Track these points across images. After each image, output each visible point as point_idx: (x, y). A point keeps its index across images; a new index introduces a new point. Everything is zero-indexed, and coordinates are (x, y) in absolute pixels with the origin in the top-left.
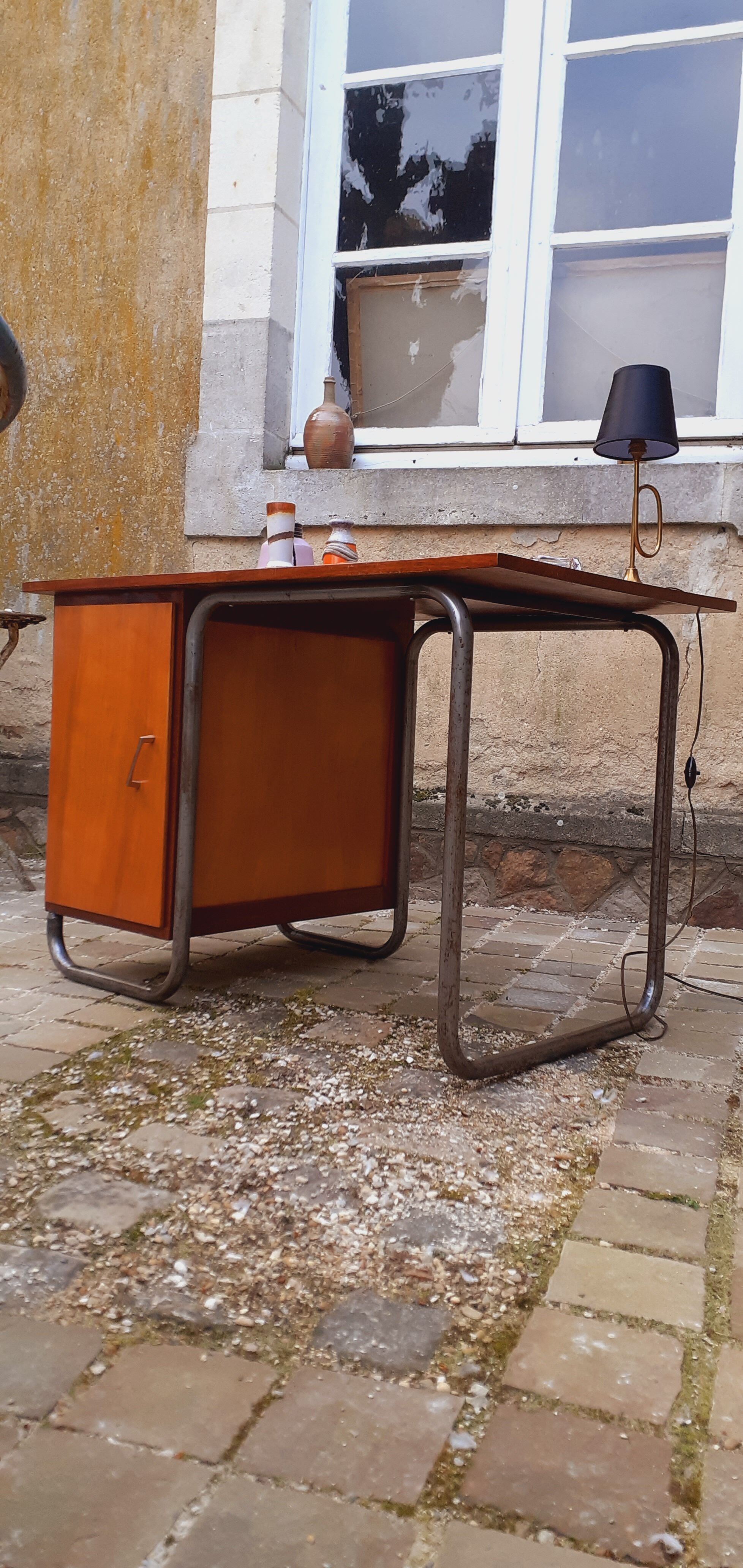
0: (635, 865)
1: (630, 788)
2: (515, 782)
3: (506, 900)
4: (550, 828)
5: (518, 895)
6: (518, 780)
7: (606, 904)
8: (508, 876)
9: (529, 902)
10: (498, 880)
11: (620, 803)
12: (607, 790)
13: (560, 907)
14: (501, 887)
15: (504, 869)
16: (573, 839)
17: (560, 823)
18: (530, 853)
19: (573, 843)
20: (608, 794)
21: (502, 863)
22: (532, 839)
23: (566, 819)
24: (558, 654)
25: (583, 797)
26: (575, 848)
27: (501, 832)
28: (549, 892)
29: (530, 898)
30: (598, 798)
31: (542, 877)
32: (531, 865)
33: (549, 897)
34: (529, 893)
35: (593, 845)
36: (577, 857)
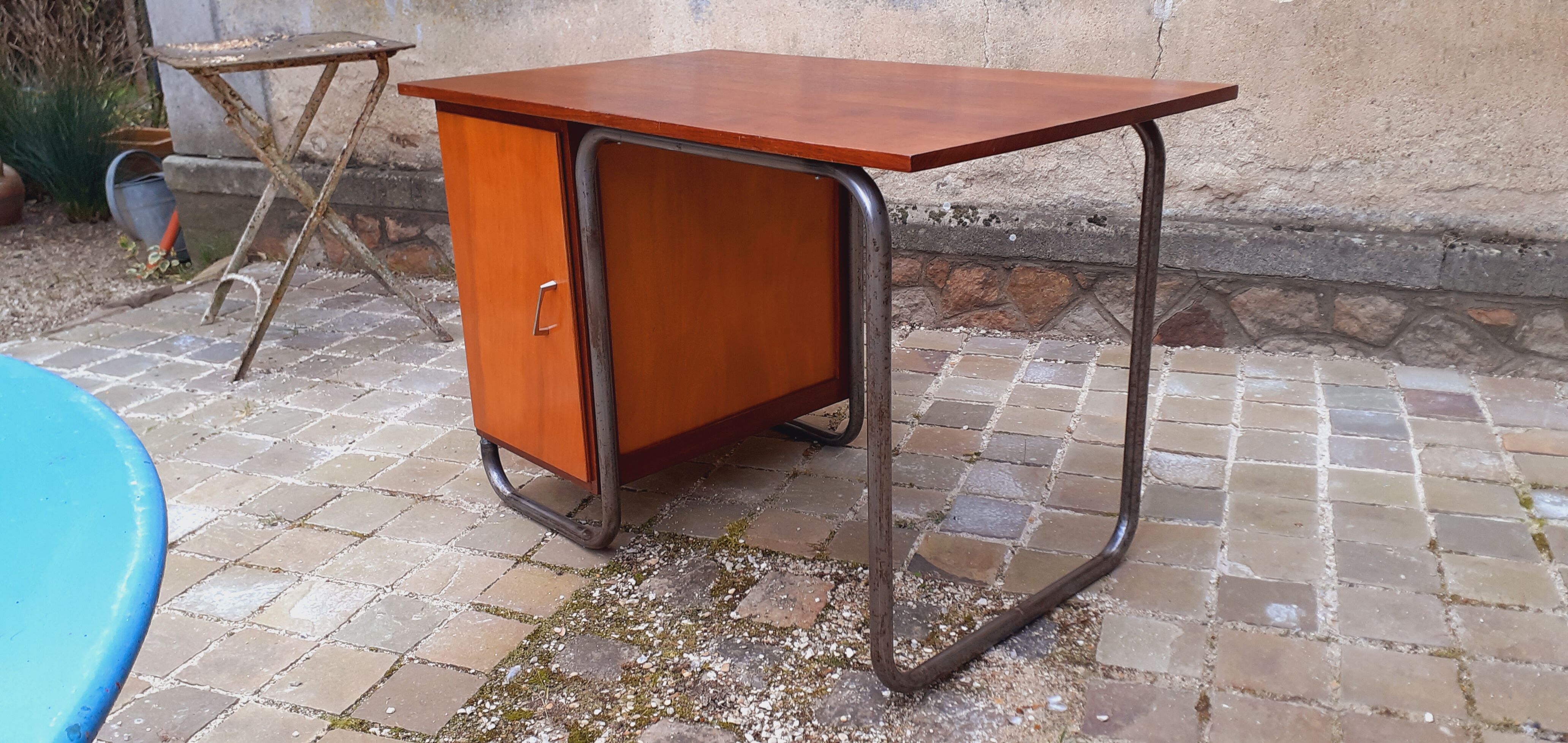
0: (1096, 281)
1: (1092, 194)
2: (962, 190)
3: (954, 320)
4: (1001, 243)
5: (966, 315)
6: (964, 187)
7: (1064, 322)
8: (956, 296)
9: (978, 321)
10: (945, 301)
11: (1080, 211)
12: (1066, 196)
13: (1013, 327)
14: (948, 307)
15: (951, 289)
16: (1027, 254)
17: (1013, 237)
18: (980, 271)
19: (1027, 259)
20: (1066, 201)
21: (948, 282)
22: (981, 256)
23: (1019, 232)
24: (1009, 39)
25: (1038, 206)
26: (1029, 264)
27: (947, 249)
28: (1001, 312)
29: (979, 318)
30: (1055, 206)
31: (993, 296)
32: (981, 283)
33: (1001, 317)
34: (979, 313)
35: (1049, 260)
36: (1032, 273)
